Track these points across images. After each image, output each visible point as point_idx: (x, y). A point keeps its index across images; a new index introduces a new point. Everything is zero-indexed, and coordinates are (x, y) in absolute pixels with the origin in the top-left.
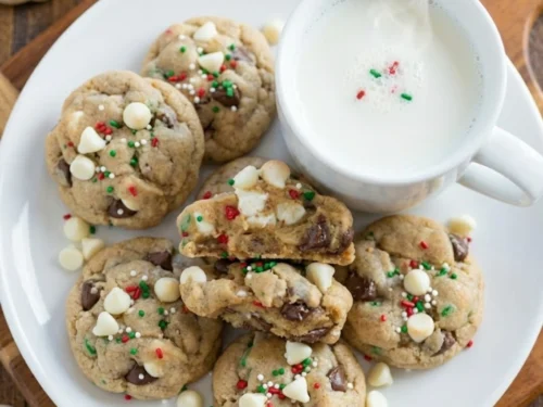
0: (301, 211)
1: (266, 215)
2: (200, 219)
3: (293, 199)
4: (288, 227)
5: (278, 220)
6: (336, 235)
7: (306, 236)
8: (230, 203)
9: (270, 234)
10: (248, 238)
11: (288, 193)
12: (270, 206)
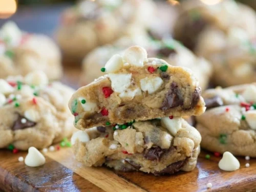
0: (159, 81)
1: (133, 90)
2: (84, 102)
3: (151, 73)
4: (151, 95)
5: (142, 91)
6: (187, 95)
7: (165, 99)
8: (106, 85)
9: (138, 103)
10: (122, 108)
11: (146, 70)
12: (135, 83)
